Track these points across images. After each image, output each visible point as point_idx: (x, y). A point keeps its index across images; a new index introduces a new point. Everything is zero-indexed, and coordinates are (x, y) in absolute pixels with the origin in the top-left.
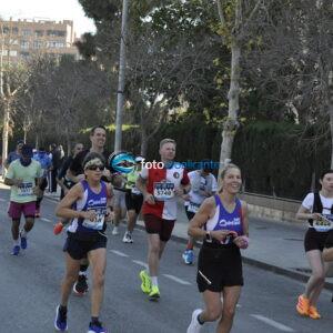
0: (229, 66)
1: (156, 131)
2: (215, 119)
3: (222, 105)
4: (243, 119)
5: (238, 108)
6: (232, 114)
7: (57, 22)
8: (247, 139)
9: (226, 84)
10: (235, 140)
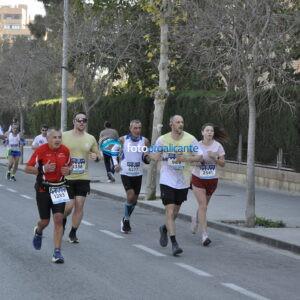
0: (159, 40)
1: (96, 102)
2: (147, 89)
3: (154, 76)
4: (172, 88)
5: (167, 78)
6: (163, 84)
7: (13, 7)
8: (181, 106)
9: (157, 57)
10: (165, 107)
